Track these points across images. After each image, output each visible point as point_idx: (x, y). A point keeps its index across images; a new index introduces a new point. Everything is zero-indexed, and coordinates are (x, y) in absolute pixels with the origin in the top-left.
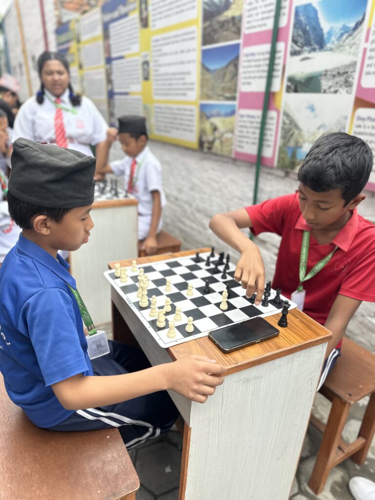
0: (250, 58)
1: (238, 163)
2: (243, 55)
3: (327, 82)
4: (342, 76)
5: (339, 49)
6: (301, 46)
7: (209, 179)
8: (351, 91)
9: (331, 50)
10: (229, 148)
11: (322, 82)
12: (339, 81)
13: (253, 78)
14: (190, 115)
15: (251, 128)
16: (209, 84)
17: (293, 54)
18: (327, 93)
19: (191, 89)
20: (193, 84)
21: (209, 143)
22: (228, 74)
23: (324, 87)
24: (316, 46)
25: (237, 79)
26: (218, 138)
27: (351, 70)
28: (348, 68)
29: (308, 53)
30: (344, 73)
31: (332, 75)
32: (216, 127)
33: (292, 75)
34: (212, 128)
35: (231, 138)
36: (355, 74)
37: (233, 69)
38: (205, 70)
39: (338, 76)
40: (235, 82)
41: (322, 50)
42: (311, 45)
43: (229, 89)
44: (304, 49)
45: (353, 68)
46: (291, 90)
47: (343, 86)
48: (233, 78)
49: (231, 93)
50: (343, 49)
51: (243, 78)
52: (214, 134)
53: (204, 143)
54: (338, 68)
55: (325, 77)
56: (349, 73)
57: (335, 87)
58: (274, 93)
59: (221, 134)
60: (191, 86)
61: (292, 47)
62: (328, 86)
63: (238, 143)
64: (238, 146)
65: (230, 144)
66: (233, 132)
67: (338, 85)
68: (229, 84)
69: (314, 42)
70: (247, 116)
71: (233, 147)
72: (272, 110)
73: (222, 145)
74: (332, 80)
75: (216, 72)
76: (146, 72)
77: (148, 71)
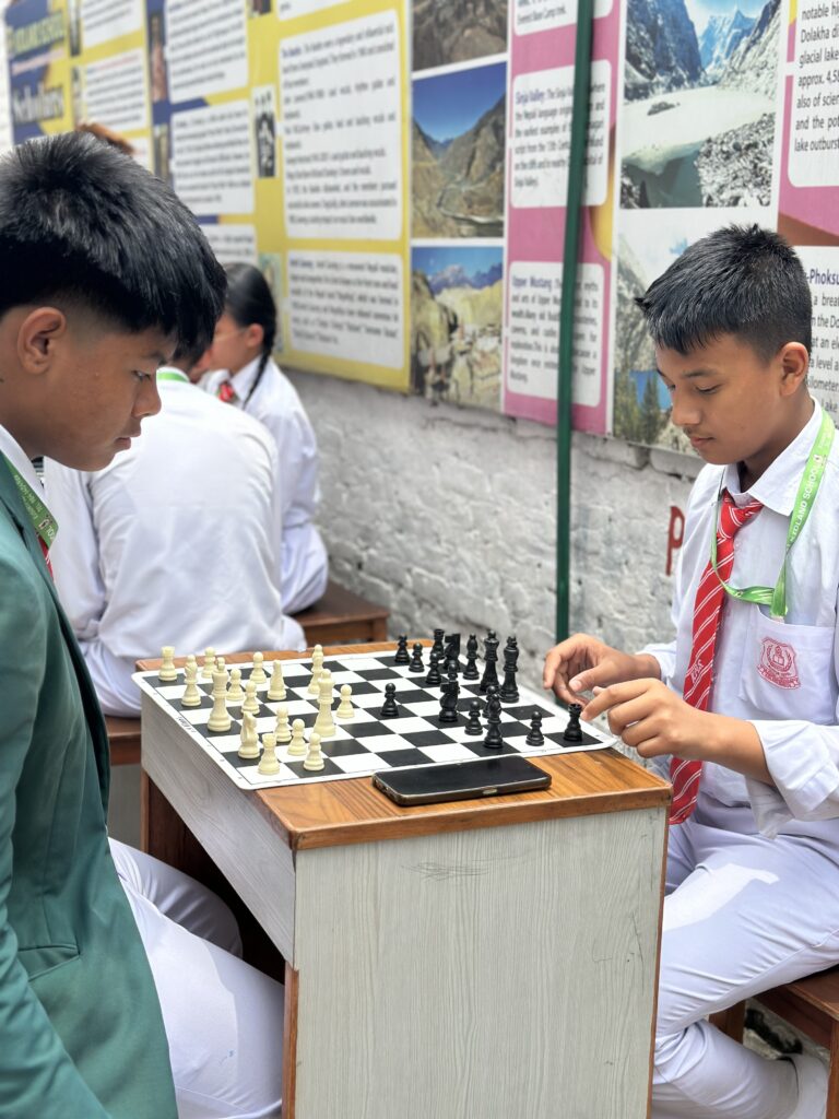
0: (530, 107)
1: (523, 431)
2: (515, 100)
3: (712, 173)
4: (747, 154)
5: (733, 80)
6: (648, 71)
7: (447, 487)
8: (769, 197)
9: (715, 83)
10: (491, 382)
11: (703, 172)
12: (740, 170)
13: (542, 165)
14: (385, 285)
15: (542, 317)
16: (434, 185)
17: (630, 94)
18: (716, 205)
19: (387, 203)
20: (392, 186)
21: (438, 369)
22: (478, 154)
23: (708, 190)
24: (681, 72)
25: (502, 170)
26: (462, 353)
27: (765, 139)
28: (757, 132)
29: (664, 92)
30: (749, 147)
31: (723, 152)
32: (455, 318)
33: (634, 154)
34: (446, 324)
35: (494, 351)
36: (772, 150)
37: (491, 139)
38: (421, 143)
39: (737, 154)
40: (497, 178)
41: (696, 84)
42: (670, 69)
43: (485, 201)
44: (655, 80)
45: (768, 132)
46: (631, 200)
47: (751, 186)
48: (492, 167)
49: (489, 212)
50: (741, 80)
51: (517, 167)
52: (450, 340)
53: (426, 369)
54: (734, 132)
55: (708, 160)
56: (761, 145)
57: (732, 188)
58: (593, 209)
59: (468, 339)
60: (387, 195)
61: (627, 73)
62: (716, 186)
63: (513, 367)
64: (513, 375)
65: (494, 369)
66: (497, 333)
67: (739, 182)
68: (482, 185)
69: (677, 61)
70: (534, 282)
71: (501, 378)
72: (590, 261)
73: (472, 374)
74: (725, 166)
75: (451, 148)
76: (266, 151)
77: (272, 148)
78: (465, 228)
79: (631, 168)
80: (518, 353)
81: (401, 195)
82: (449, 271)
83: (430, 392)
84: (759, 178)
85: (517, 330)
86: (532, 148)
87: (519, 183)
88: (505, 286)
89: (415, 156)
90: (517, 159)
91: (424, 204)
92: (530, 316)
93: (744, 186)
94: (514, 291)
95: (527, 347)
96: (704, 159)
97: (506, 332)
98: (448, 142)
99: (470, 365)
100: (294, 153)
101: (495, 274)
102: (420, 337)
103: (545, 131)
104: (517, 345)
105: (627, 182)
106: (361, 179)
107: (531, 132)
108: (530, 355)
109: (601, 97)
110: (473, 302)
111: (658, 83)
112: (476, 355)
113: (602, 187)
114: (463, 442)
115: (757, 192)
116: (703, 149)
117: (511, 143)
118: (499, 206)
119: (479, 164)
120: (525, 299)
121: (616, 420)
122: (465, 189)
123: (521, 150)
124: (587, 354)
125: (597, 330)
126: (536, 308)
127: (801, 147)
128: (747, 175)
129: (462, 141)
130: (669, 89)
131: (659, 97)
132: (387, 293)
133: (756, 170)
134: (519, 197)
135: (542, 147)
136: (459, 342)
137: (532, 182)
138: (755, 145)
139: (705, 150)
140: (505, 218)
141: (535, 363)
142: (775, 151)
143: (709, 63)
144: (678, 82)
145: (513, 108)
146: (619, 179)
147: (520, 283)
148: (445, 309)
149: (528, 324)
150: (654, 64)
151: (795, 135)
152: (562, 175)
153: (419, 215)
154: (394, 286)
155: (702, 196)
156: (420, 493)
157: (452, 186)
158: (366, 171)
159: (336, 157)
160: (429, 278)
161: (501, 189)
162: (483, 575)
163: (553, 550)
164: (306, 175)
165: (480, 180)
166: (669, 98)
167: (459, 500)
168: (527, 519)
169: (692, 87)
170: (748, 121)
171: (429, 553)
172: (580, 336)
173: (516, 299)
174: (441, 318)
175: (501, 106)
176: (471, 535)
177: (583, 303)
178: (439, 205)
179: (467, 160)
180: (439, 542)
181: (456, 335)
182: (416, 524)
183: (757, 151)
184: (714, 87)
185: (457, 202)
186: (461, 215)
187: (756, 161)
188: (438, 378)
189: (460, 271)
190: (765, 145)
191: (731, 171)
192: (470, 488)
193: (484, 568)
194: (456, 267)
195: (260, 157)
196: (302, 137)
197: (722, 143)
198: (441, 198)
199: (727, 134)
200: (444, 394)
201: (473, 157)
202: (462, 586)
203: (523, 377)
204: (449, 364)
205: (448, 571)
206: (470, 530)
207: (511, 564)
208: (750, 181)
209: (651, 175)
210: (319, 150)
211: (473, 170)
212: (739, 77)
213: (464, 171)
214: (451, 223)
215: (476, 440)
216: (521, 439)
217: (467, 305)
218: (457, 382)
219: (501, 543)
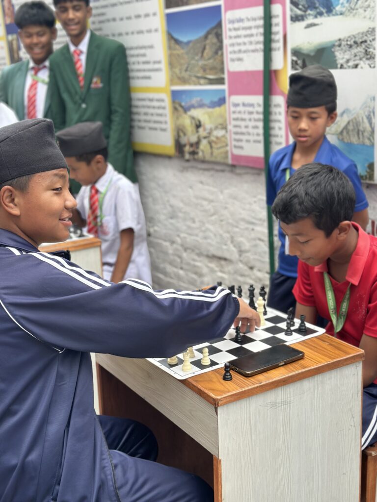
0: (236, 25)
1: (238, 171)
2: (227, 22)
3: (342, 54)
4: (361, 46)
5: (351, 13)
6: (303, 9)
7: (197, 197)
8: (375, 64)
9: (341, 14)
10: (223, 150)
11: (337, 54)
12: (358, 52)
13: (245, 52)
14: (159, 108)
15: (250, 120)
16: (182, 61)
17: (294, 19)
18: (345, 68)
19: (157, 70)
20: (159, 62)
21: (191, 145)
22: (207, 47)
23: (340, 61)
24: (322, 9)
25: (222, 55)
26: (205, 138)
27: (371, 38)
28: (366, 35)
29: (313, 19)
30: (362, 42)
31: (347, 45)
32: (200, 122)
33: (297, 46)
34: (194, 125)
35: (224, 136)
36: (375, 44)
37: (215, 40)
38: (173, 42)
39: (356, 45)
40: (219, 58)
41: (331, 14)
42: (316, 8)
43: (213, 69)
44: (307, 13)
45: (372, 36)
46: (298, 67)
47: (364, 59)
48: (216, 53)
49: (216, 74)
50: (356, 13)
51: (231, 53)
52: (197, 132)
53: (185, 146)
54: (354, 36)
55: (340, 49)
56: (368, 42)
57: (354, 61)
58: (276, 72)
59: (208, 131)
60: (156, 66)
61: (291, 10)
62: (345, 60)
63: (234, 143)
64: (236, 147)
65: (224, 144)
66: (225, 128)
67: (358, 58)
68: (211, 61)
69: (320, 4)
70: (244, 105)
71: (228, 148)
72: (276, 94)
73: (211, 147)
74: (349, 51)
75: (191, 45)
78: (202, 81)
79: (296, 52)
80: (238, 137)
81: (164, 66)
82: (195, 100)
83: (187, 156)
84: (369, 55)
85: (236, 126)
86: (239, 44)
87: (233, 60)
88: (228, 107)
89: (170, 48)
90: (230, 49)
91: (177, 71)
92: (243, 120)
93: (361, 59)
94: (233, 109)
95: (242, 134)
96: (337, 48)
97: (230, 127)
98: (188, 43)
99: (210, 143)
101: (222, 101)
102: (179, 131)
103: (246, 36)
104: (236, 133)
105: (295, 58)
106: (141, 59)
107: (238, 37)
108: (244, 138)
109: (277, 21)
110: (210, 116)
111: (309, 15)
112: (213, 138)
113: (280, 61)
114: (205, 177)
115: (368, 62)
116: (337, 43)
117: (226, 42)
118: (222, 71)
119: (208, 52)
120: (240, 112)
122: (201, 63)
123: (233, 45)
124: (277, 136)
125: (283, 125)
126: (246, 116)
128: (362, 55)
129: (197, 41)
130: (316, 17)
131: (310, 20)
132: (160, 111)
133: (366, 53)
134: (232, 66)
135: (245, 44)
136: (202, 132)
137: (240, 60)
138: (365, 41)
139: (339, 43)
140: (226, 76)
141: (248, 141)
143: (337, 5)
144: (321, 14)
145: (226, 26)
146: (290, 57)
147: (236, 105)
148: (193, 118)
149: (243, 124)
150: (306, 6)
152: (259, 58)
153: (174, 75)
154: (164, 108)
155: (337, 65)
156: (182, 201)
157: (193, 62)
158: (144, 55)
160: (183, 104)
161: (222, 63)
162: (221, 236)
163: (266, 224)
165: (209, 59)
166: (316, 21)
167: (205, 203)
168: (244, 209)
169: (329, 16)
170: (361, 31)
171: (189, 227)
172: (273, 128)
173: (234, 112)
174: (192, 123)
175: (219, 25)
176: (213, 218)
177: (273, 113)
178: (186, 70)
179: (201, 50)
180: (194, 222)
181: (201, 130)
182: (180, 215)
183: (366, 44)
184: (341, 17)
185: (196, 69)
186: (199, 75)
187: (367, 49)
188: (191, 149)
189: (201, 100)
190: (370, 41)
191: (353, 53)
192: (211, 197)
193: (221, 232)
194: (198, 99)
197: (347, 41)
198: (187, 68)
199: (349, 37)
200: (196, 157)
201: (204, 49)
202: (209, 241)
203: (241, 148)
204: (198, 143)
205: (201, 234)
206: (212, 215)
207: (236, 230)
208: (363, 57)
209: (308, 56)
211: (205, 54)
212: (355, 11)
213: (200, 55)
214: (194, 79)
215: (212, 176)
216: (239, 174)
217: (206, 117)
218: (203, 151)
219: (230, 221)
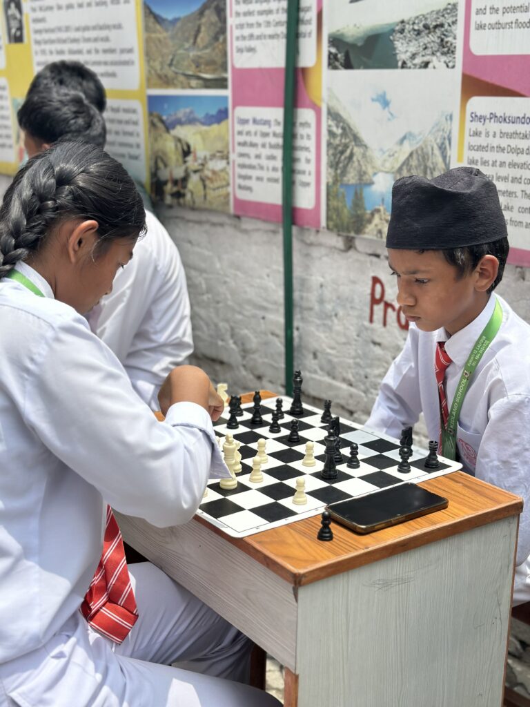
1: (243, 225)
3: (405, 45)
4: (434, 32)
8: (454, 62)
10: (223, 192)
11: (398, 44)
12: (429, 43)
13: (259, 37)
14: (128, 122)
15: (264, 146)
16: (165, 51)
18: (410, 68)
19: (126, 63)
20: (130, 51)
21: (175, 182)
22: (203, 29)
23: (402, 57)
25: (225, 41)
26: (196, 172)
27: (450, 21)
28: (443, 16)
30: (436, 27)
31: (414, 30)
32: (189, 147)
33: (338, 31)
34: (180, 150)
35: (223, 170)
36: (456, 30)
37: (214, 18)
38: (152, 20)
39: (427, 31)
40: (221, 47)
43: (211, 63)
45: (453, 16)
46: (337, 64)
47: (438, 54)
48: (216, 38)
49: (214, 71)
51: (238, 38)
52: (185, 162)
53: (165, 183)
54: (424, 16)
55: (402, 36)
56: (446, 26)
57: (423, 56)
58: (304, 70)
59: (200, 161)
60: (126, 57)
62: (409, 54)
63: (239, 181)
64: (240, 187)
65: (224, 183)
66: (226, 158)
67: (429, 51)
68: (207, 51)
70: (255, 121)
71: (230, 189)
72: (304, 106)
73: (205, 186)
74: (416, 40)
75: (179, 24)
76: (14, 24)
77: (20, 22)
78: (194, 82)
79: (336, 41)
80: (245, 172)
81: (137, 57)
82: (181, 113)
83: (169, 200)
84: (445, 48)
85: (242, 155)
86: (250, 25)
87: (240, 50)
88: (231, 124)
89: (147, 29)
90: (237, 33)
91: (157, 65)
92: (253, 145)
93: (433, 54)
94: (238, 127)
95: (251, 167)
96: (399, 35)
97: (232, 157)
98: (176, 20)
99: (203, 180)
100: (40, 26)
101: (222, 115)
102: (158, 160)
103: (261, 13)
104: (243, 166)
105: (333, 50)
106: (101, 46)
107: (249, 13)
108: (254, 173)
110: (204, 137)
112: (208, 173)
113: (311, 54)
114: (196, 233)
115: (444, 58)
116: (397, 28)
117: (231, 21)
118: (224, 67)
119: (204, 36)
120: (248, 133)
121: (328, 218)
122: (192, 54)
123: (241, 26)
124: (303, 172)
125: (312, 156)
126: (258, 140)
127: (481, 27)
128: (436, 47)
129: (188, 19)
132: (130, 128)
133: (442, 43)
134: (239, 60)
135: (259, 25)
136: (192, 163)
137: (251, 50)
138: (442, 25)
139: (401, 28)
140: (229, 75)
141: (259, 179)
142: (459, 30)
146: (326, 48)
147: (244, 122)
148: (179, 140)
149: (252, 151)
151: (474, 18)
152: (280, 46)
153: (153, 72)
154: (135, 123)
155: (397, 62)
157: (181, 51)
158: (107, 39)
159: (78, 29)
160: (164, 118)
161: (225, 54)
162: (216, 325)
163: (282, 310)
164: (52, 42)
165: (206, 47)
167: (194, 274)
168: (252, 286)
170: (436, 8)
172: (298, 160)
173: (240, 133)
174: (176, 146)
176: (205, 298)
177: (299, 137)
178: (170, 65)
179: (193, 33)
181: (190, 158)
183: (443, 29)
185: (186, 63)
186: (190, 73)
187: (443, 37)
188: (175, 189)
189: (191, 112)
190: (449, 25)
191: (422, 44)
192: (203, 265)
193: (216, 320)
194: (188, 110)
195: (9, 29)
196: (47, 14)
197: (414, 23)
198: (172, 60)
199: (417, 17)
200: (181, 200)
201: (198, 31)
202: (198, 333)
203: (249, 189)
204: (185, 179)
206: (203, 294)
207: (239, 317)
208: (438, 51)
209: (353, 46)
210: (63, 24)
211: (199, 40)
213: (192, 41)
214: (181, 78)
215: (206, 232)
216: (245, 232)
217: (198, 137)
218: (192, 193)
219: (230, 303)
